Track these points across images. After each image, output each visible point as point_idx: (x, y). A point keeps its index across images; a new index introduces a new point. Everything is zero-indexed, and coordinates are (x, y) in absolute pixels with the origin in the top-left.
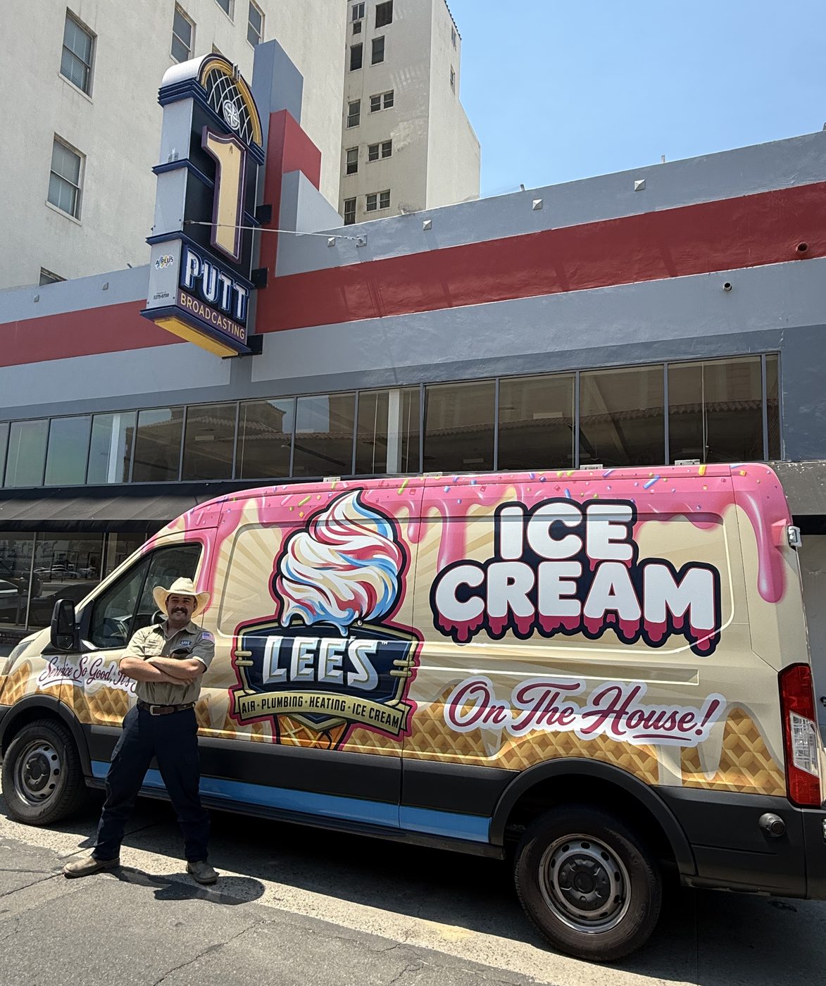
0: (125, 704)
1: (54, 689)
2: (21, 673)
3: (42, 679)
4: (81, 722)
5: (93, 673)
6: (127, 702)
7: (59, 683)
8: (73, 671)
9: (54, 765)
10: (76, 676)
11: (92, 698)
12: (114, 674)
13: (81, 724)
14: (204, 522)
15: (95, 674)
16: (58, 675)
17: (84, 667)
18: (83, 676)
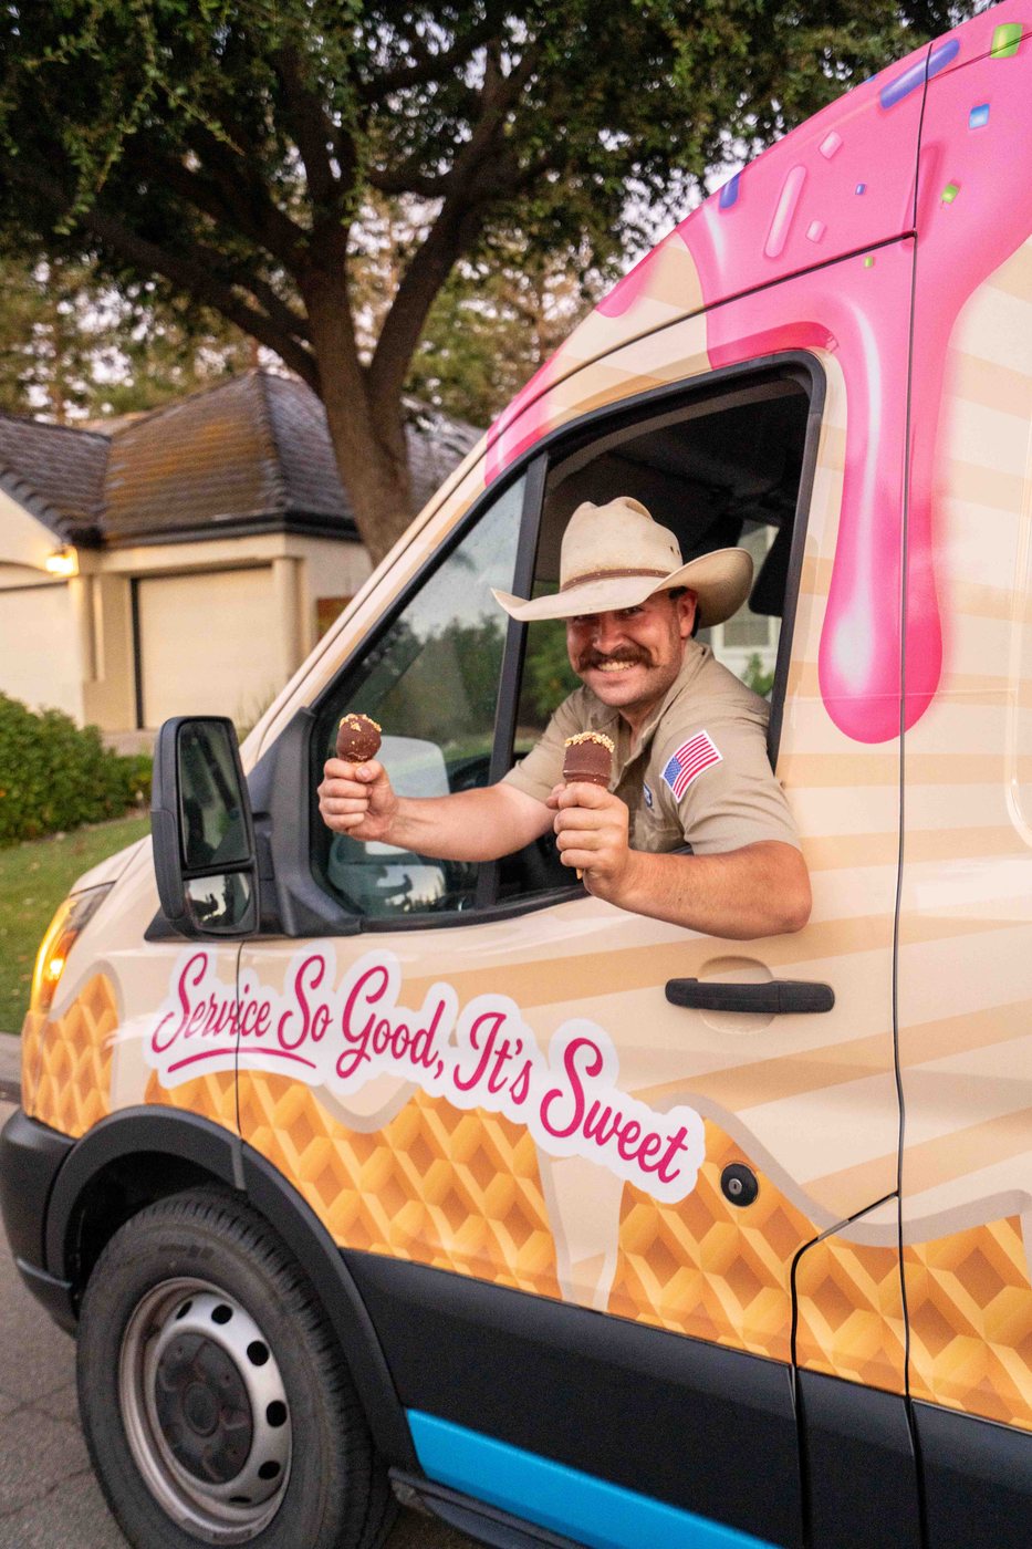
0: (527, 1186)
1: (213, 1087)
2: (87, 1011)
3: (160, 1044)
4: (341, 1241)
5: (356, 1029)
6: (536, 1178)
7: (225, 1063)
8: (274, 1017)
9: (265, 1383)
10: (290, 1039)
11: (367, 1142)
12: (453, 1041)
13: (341, 1251)
14: (814, 230)
15: (365, 1033)
16: (217, 1029)
17: (314, 999)
18: (316, 1038)
